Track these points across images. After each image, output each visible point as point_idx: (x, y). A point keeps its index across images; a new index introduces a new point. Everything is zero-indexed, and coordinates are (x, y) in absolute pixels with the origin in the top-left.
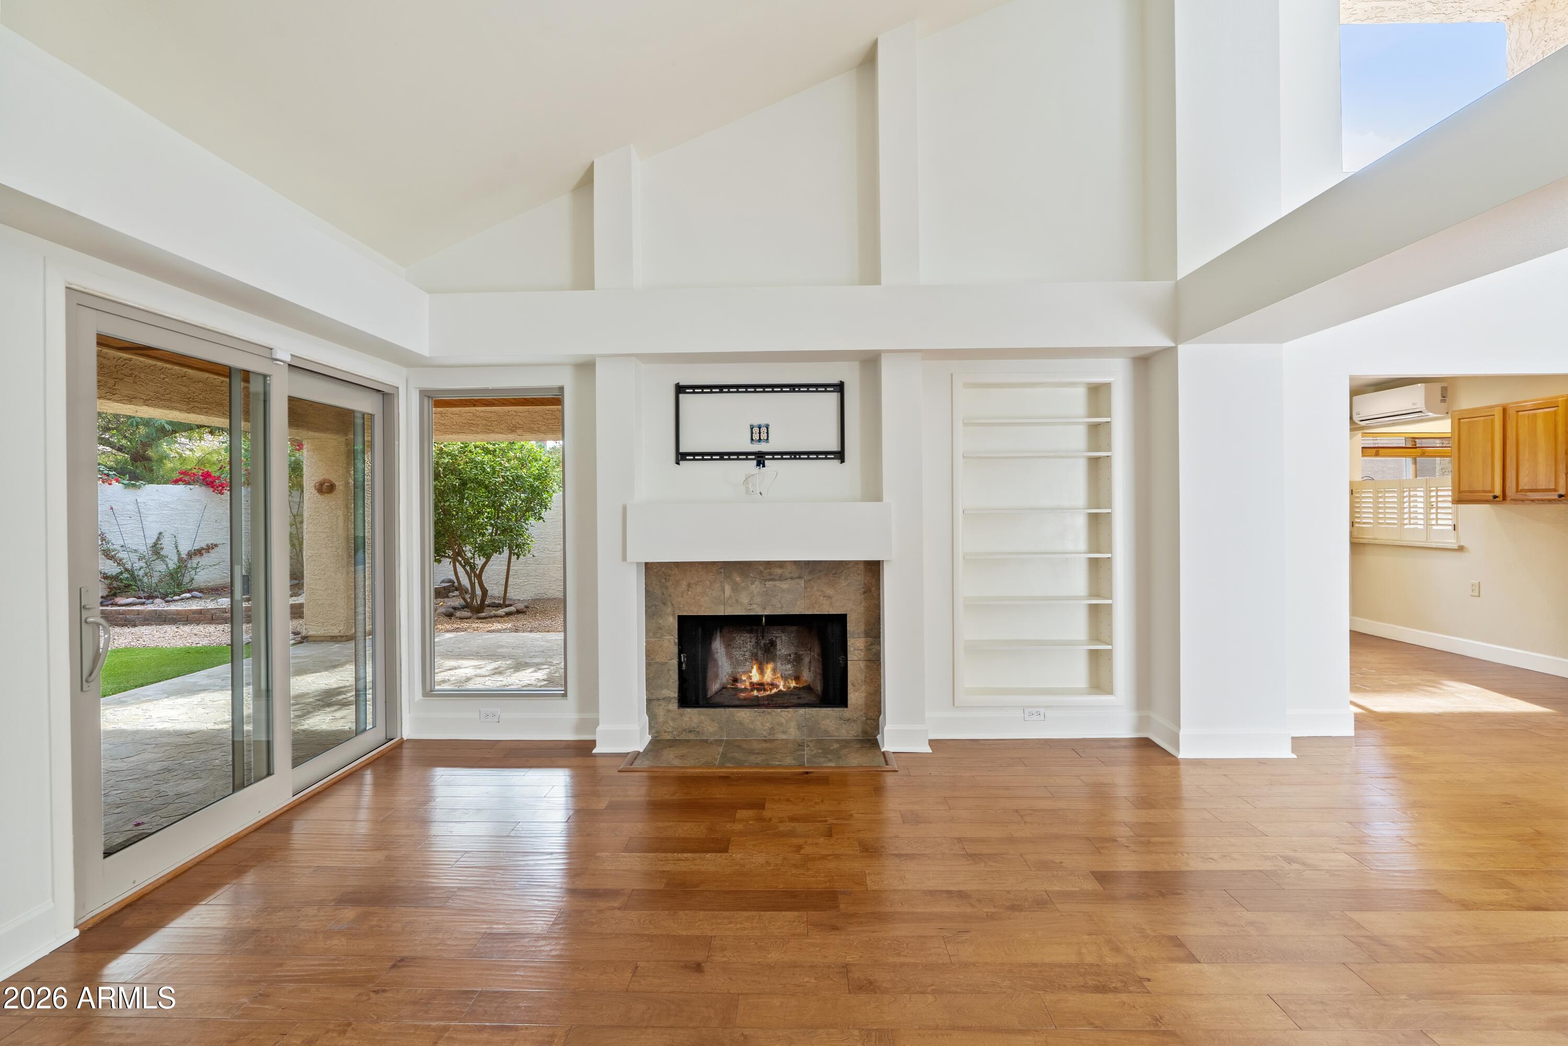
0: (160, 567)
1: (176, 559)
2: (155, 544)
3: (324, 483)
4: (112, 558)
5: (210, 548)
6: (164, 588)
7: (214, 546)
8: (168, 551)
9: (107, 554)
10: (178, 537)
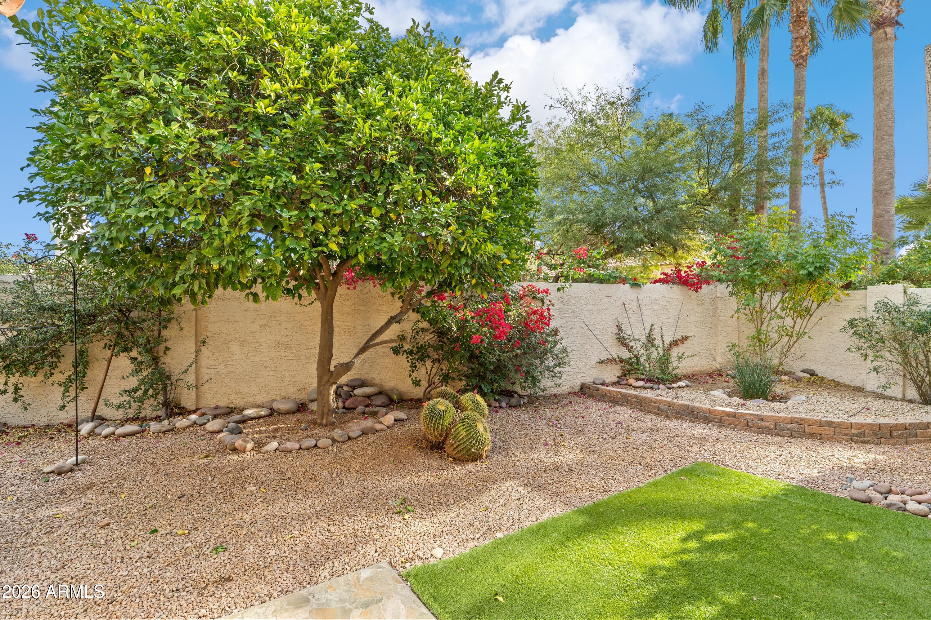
0: (655, 355)
1: (662, 347)
2: (650, 334)
4: (626, 345)
5: (685, 339)
6: (657, 374)
7: (687, 338)
8: (658, 342)
9: (622, 342)
10: (664, 328)
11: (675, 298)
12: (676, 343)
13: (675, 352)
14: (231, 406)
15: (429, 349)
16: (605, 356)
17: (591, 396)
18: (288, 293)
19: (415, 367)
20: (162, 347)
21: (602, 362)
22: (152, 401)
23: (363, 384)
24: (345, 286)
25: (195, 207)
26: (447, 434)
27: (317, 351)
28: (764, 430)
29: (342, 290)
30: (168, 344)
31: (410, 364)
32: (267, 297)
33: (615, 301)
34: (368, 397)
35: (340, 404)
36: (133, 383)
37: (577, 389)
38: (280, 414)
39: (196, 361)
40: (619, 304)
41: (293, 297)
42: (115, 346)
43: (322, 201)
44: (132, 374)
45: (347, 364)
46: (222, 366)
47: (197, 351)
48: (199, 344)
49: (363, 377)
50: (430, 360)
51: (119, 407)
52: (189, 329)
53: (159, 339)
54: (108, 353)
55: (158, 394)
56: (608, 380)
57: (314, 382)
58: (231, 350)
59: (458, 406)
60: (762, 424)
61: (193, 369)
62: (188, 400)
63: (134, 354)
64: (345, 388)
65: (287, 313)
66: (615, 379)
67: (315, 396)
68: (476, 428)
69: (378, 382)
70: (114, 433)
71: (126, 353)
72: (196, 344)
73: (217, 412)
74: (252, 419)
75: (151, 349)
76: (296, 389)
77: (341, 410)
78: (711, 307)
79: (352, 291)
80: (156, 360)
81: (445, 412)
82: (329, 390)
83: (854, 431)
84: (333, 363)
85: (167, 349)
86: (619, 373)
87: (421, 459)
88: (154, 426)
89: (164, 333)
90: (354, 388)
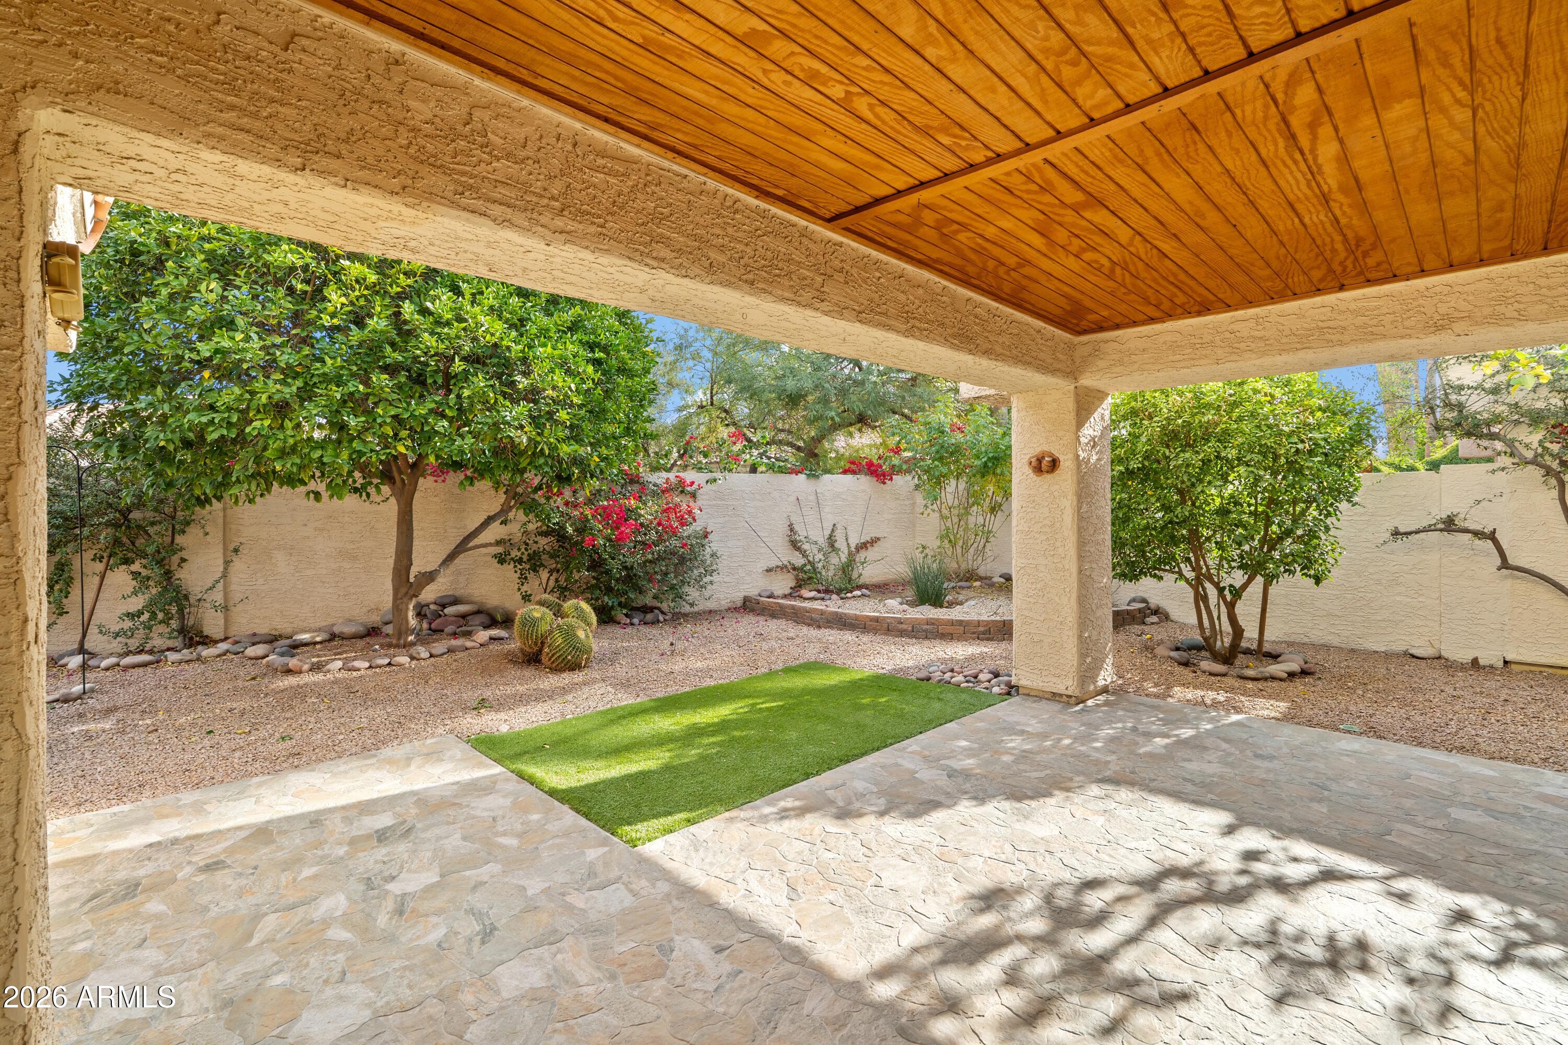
0: (834, 560)
1: (846, 552)
2: (831, 536)
3: (1043, 458)
4: (798, 549)
5: (874, 541)
6: (838, 583)
7: (877, 539)
8: (841, 544)
9: (795, 545)
10: (849, 528)
11: (864, 491)
12: (863, 546)
13: (863, 555)
14: (274, 633)
15: (543, 557)
16: (774, 562)
17: (752, 610)
18: (355, 492)
19: (526, 578)
20: (175, 559)
21: (769, 570)
22: (162, 628)
23: (456, 601)
24: (431, 479)
25: (259, 411)
26: (543, 643)
27: (391, 562)
28: (902, 633)
29: (426, 483)
30: (184, 554)
31: (518, 575)
32: (331, 496)
33: (788, 496)
34: (464, 616)
35: (425, 625)
36: (137, 603)
37: (739, 604)
38: (343, 638)
39: (225, 575)
40: (793, 498)
41: (361, 496)
42: (110, 557)
43: (391, 404)
44: (135, 593)
45: (431, 572)
46: (261, 581)
47: (227, 563)
48: (229, 553)
49: (458, 593)
50: (546, 571)
51: (117, 635)
52: (216, 535)
53: (173, 548)
54: (99, 567)
55: (171, 619)
56: (779, 592)
57: (387, 601)
58: (274, 561)
59: (558, 613)
60: (901, 626)
61: (220, 586)
62: (212, 624)
63: (136, 567)
64: (432, 607)
65: (352, 512)
66: (788, 591)
67: (389, 617)
68: (575, 635)
69: (477, 599)
70: (118, 665)
71: (124, 567)
72: (224, 554)
73: (257, 639)
74: (306, 644)
75: (162, 560)
76: (365, 610)
77: (425, 632)
78: (907, 502)
79: (440, 485)
80: (168, 574)
81: (542, 618)
82: (407, 605)
83: (981, 629)
84: (414, 571)
85: (183, 560)
86: (793, 584)
87: (514, 672)
88: (172, 656)
89: (179, 539)
90: (444, 606)
